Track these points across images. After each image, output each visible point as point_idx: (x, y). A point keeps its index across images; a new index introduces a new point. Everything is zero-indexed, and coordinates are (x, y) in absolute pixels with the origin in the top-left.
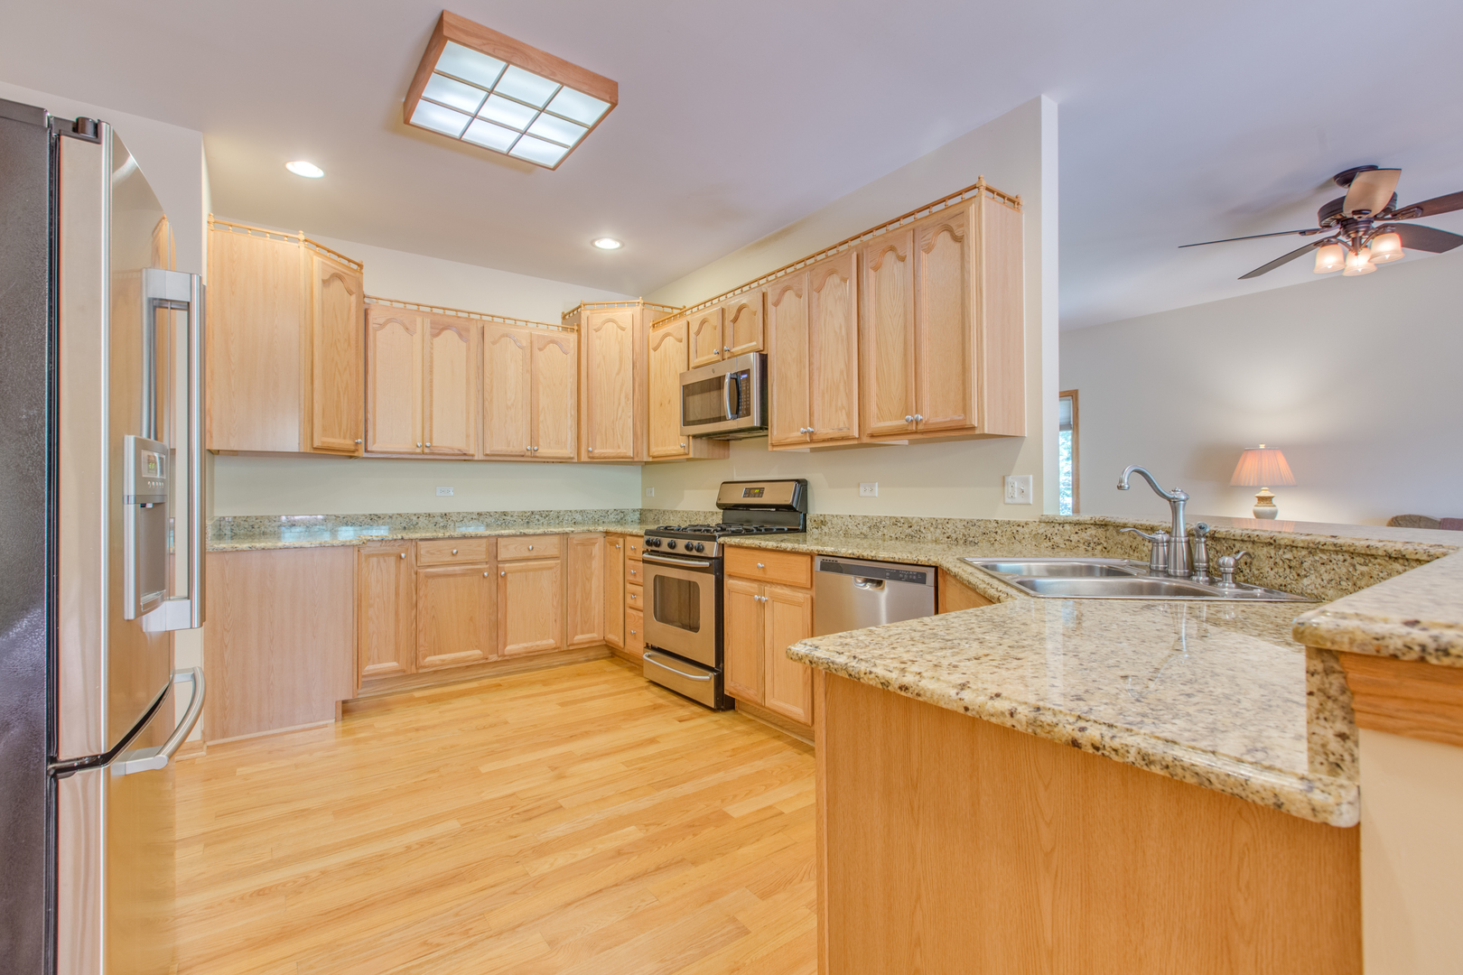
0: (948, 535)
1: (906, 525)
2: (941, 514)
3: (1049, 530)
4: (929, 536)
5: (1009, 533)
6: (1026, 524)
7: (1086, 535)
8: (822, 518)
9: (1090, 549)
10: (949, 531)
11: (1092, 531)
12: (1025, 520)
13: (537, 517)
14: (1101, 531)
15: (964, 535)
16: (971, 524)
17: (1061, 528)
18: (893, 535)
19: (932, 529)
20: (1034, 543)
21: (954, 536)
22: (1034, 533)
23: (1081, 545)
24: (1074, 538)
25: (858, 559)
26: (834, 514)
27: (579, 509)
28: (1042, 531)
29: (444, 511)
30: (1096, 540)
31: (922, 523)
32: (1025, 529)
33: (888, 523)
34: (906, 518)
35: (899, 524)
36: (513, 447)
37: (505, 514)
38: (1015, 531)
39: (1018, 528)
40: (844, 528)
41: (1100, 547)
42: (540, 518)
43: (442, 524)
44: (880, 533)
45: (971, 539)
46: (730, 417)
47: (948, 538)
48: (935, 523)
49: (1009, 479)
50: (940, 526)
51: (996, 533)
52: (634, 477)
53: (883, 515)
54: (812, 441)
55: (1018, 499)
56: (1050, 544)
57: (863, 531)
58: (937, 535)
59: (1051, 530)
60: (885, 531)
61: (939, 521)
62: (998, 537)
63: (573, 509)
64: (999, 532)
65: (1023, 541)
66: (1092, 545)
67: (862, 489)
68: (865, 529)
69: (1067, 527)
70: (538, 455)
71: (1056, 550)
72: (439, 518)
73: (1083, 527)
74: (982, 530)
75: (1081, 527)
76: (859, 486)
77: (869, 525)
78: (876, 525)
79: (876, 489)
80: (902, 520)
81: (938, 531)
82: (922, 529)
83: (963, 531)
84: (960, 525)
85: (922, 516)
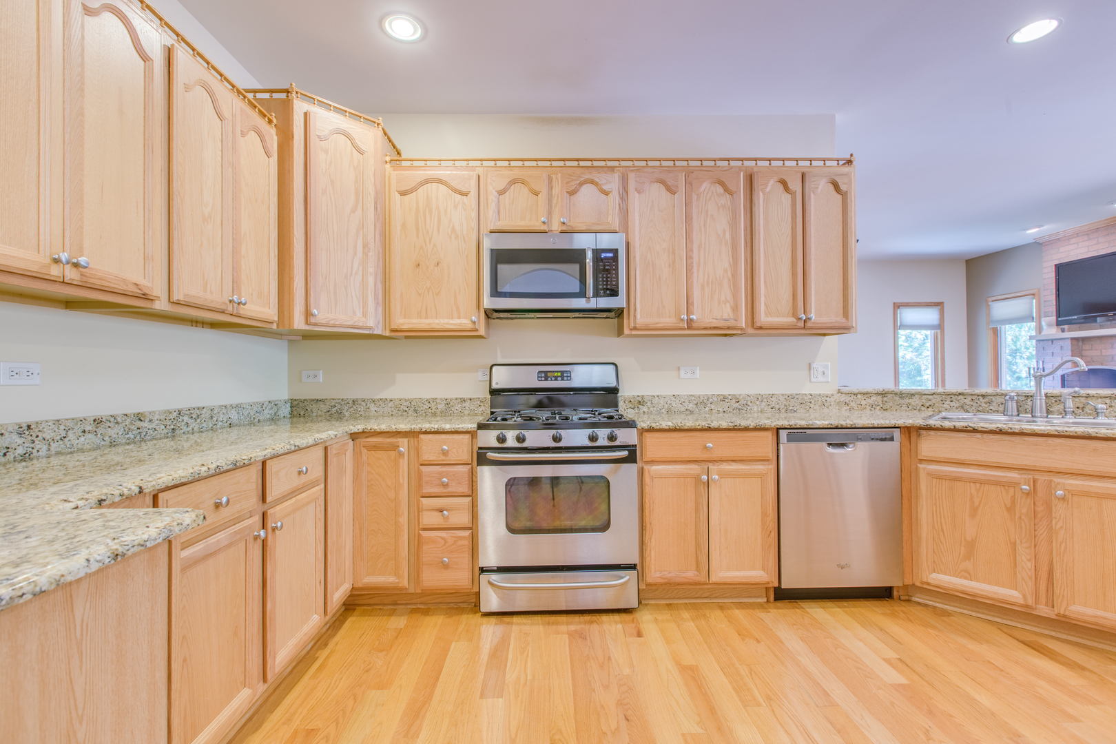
0: (771, 406)
1: (734, 401)
2: (765, 390)
3: (847, 399)
4: (755, 408)
5: (820, 402)
6: (832, 395)
7: (870, 401)
8: (640, 399)
9: (873, 409)
10: (773, 403)
11: (874, 398)
12: (831, 393)
13: (186, 419)
14: (879, 398)
15: (785, 405)
16: (791, 397)
17: (855, 397)
18: (721, 410)
19: (758, 403)
20: (838, 408)
21: (777, 407)
22: (837, 401)
23: (868, 407)
24: (863, 403)
25: (837, 428)
26: (655, 394)
27: (235, 402)
28: (843, 399)
29: (25, 419)
30: (876, 403)
31: (749, 399)
32: (831, 398)
33: (716, 399)
34: (734, 395)
35: (727, 400)
36: (211, 293)
37: (139, 417)
38: (824, 401)
39: (827, 399)
40: (666, 406)
41: (878, 408)
42: (190, 421)
43: (20, 451)
44: (707, 409)
45: (791, 408)
46: (591, 295)
47: (772, 408)
48: (760, 398)
49: (814, 365)
50: (765, 400)
51: (811, 402)
52: (275, 354)
53: (710, 393)
54: (689, 328)
55: (821, 379)
56: (848, 408)
57: (689, 408)
58: (763, 407)
59: (849, 399)
60: (713, 407)
61: (764, 396)
62: (812, 406)
63: (227, 403)
64: (813, 402)
65: (830, 407)
66: (874, 406)
67: (682, 372)
68: (691, 406)
69: (859, 396)
70: (242, 312)
71: (852, 411)
72: (15, 437)
73: (868, 395)
74: (800, 401)
75: (867, 396)
76: (679, 369)
77: (695, 402)
78: (702, 402)
79: (698, 372)
80: (730, 397)
81: (763, 403)
82: (749, 403)
83: (785, 402)
84: (782, 399)
85: (749, 393)
